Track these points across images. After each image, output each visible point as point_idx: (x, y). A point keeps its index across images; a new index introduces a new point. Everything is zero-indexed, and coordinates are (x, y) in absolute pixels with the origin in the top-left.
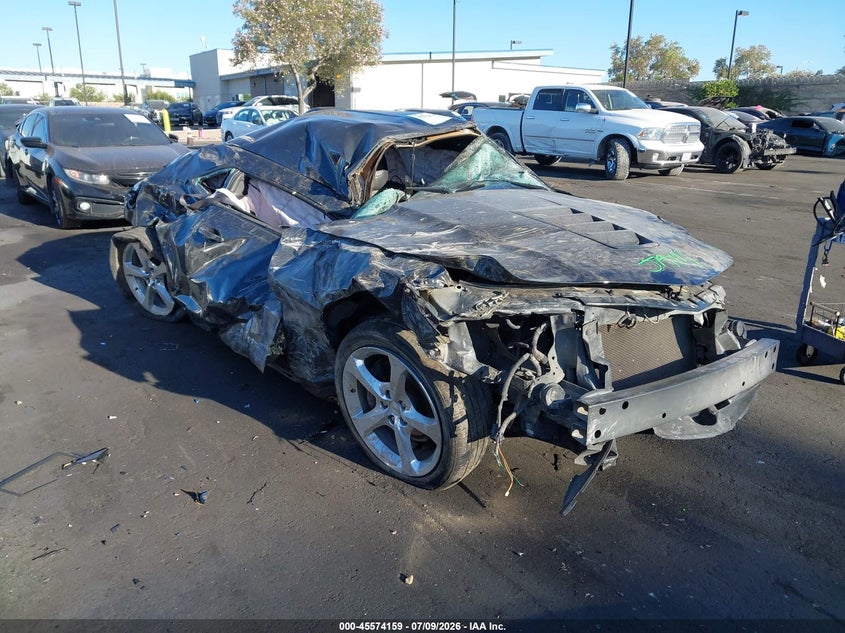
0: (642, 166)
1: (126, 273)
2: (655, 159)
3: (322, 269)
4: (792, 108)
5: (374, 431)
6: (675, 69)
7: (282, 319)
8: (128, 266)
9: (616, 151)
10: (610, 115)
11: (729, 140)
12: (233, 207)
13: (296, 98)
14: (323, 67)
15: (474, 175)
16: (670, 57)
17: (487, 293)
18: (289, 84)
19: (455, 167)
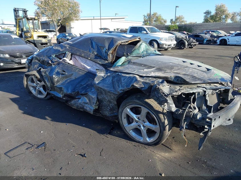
0: (161, 48)
1: (29, 85)
2: (164, 46)
3: (116, 82)
4: (192, 32)
5: (132, 130)
6: (160, 22)
7: (98, 98)
8: (29, 83)
9: (154, 44)
10: (151, 34)
11: (182, 40)
12: (68, 63)
13: (55, 30)
14: (62, 21)
15: (141, 52)
16: (159, 19)
17: (178, 87)
18: (53, 26)
19: (135, 49)
